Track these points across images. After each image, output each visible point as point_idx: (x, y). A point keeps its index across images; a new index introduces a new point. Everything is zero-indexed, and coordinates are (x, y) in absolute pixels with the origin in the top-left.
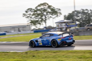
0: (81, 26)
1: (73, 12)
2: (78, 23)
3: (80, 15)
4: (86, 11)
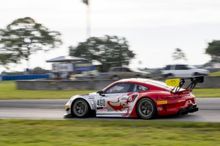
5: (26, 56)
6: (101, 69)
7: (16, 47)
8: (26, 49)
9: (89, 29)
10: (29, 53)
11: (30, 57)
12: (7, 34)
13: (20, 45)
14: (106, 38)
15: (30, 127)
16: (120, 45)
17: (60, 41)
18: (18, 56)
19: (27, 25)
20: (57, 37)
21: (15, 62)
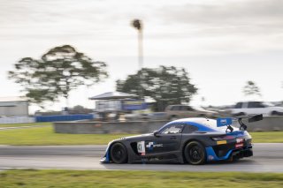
0: (156, 110)
1: (140, 73)
2: (149, 100)
3: (155, 80)
4: (171, 72)
5: (65, 92)
6: (156, 107)
7: (53, 81)
8: (65, 83)
9: (141, 58)
10: (68, 89)
11: (69, 93)
12: (41, 66)
13: (58, 80)
14: (161, 69)
15: (75, 180)
16: (179, 78)
17: (105, 74)
18: (56, 92)
19: (67, 54)
20: (102, 69)
21: (52, 99)
